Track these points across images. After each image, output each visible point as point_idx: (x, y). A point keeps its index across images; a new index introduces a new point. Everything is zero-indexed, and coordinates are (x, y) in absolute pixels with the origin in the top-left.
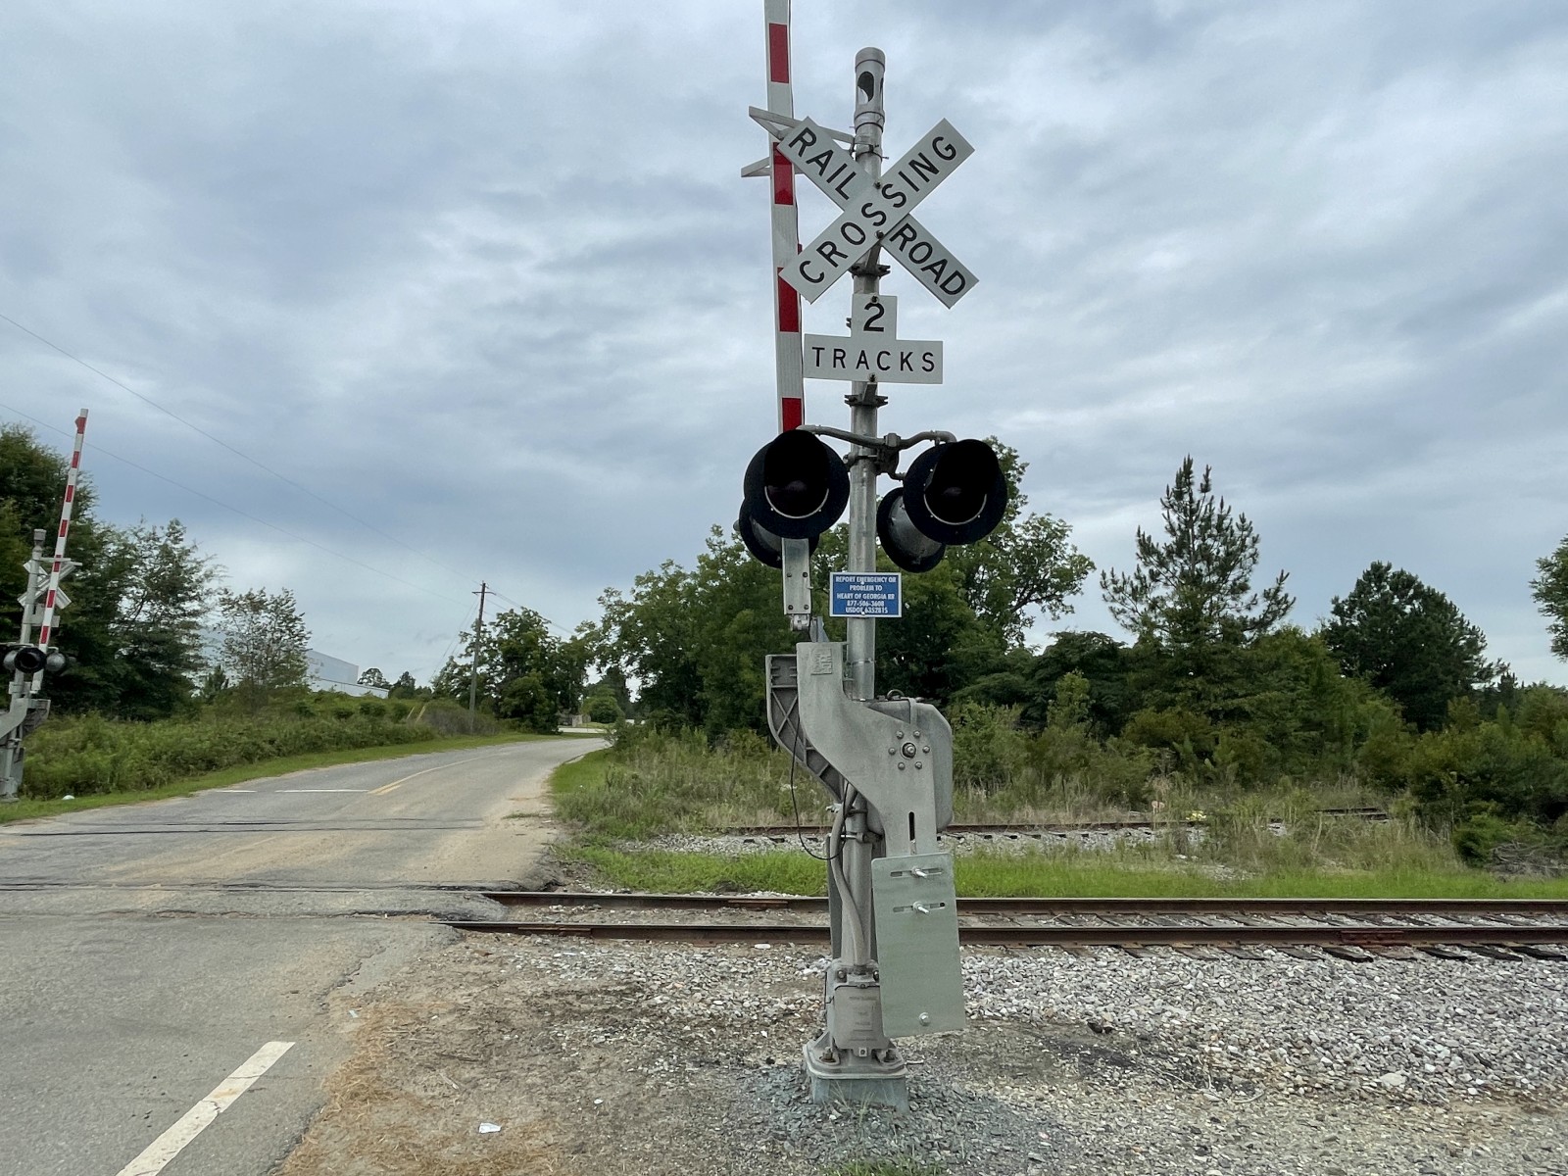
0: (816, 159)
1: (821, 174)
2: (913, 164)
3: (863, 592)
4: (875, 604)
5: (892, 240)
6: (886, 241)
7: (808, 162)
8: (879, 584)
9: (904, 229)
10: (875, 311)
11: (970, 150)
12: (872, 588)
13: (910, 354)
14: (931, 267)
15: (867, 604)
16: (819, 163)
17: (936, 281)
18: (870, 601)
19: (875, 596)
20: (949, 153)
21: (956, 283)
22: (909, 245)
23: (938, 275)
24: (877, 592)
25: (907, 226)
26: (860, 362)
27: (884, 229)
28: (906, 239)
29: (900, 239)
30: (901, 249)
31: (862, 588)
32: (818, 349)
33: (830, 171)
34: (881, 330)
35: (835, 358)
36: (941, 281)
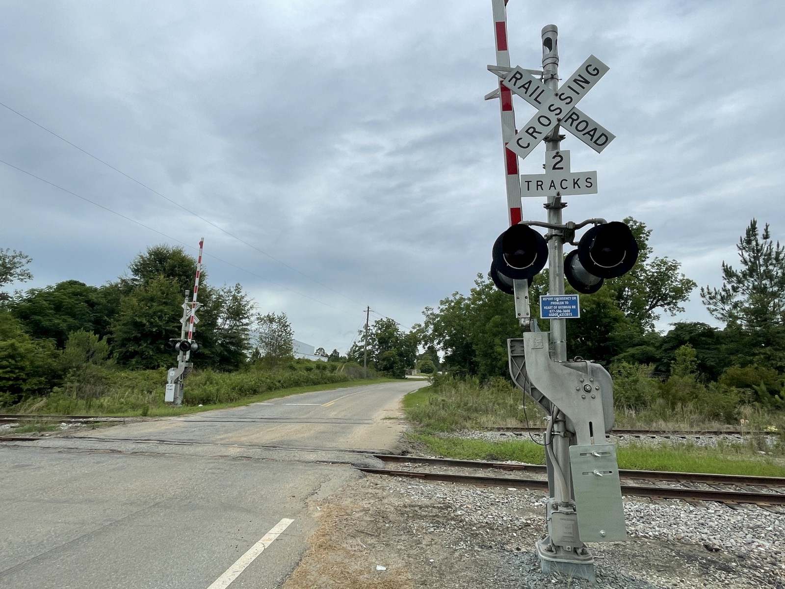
0: (523, 86)
1: (526, 93)
2: (575, 81)
3: (558, 305)
4: (565, 311)
5: (565, 121)
6: (562, 123)
7: (519, 88)
8: (566, 301)
9: (572, 115)
10: (559, 159)
11: (606, 69)
12: (563, 303)
13: (579, 179)
14: (588, 133)
15: (561, 311)
16: (525, 88)
17: (591, 140)
18: (562, 310)
19: (565, 307)
20: (596, 71)
21: (603, 139)
22: (575, 123)
23: (592, 136)
24: (566, 305)
25: (574, 113)
26: (551, 186)
27: (561, 116)
28: (573, 120)
29: (570, 120)
30: (571, 125)
31: (557, 303)
32: (528, 182)
33: (530, 91)
34: (562, 168)
35: (538, 185)
36: (594, 139)
